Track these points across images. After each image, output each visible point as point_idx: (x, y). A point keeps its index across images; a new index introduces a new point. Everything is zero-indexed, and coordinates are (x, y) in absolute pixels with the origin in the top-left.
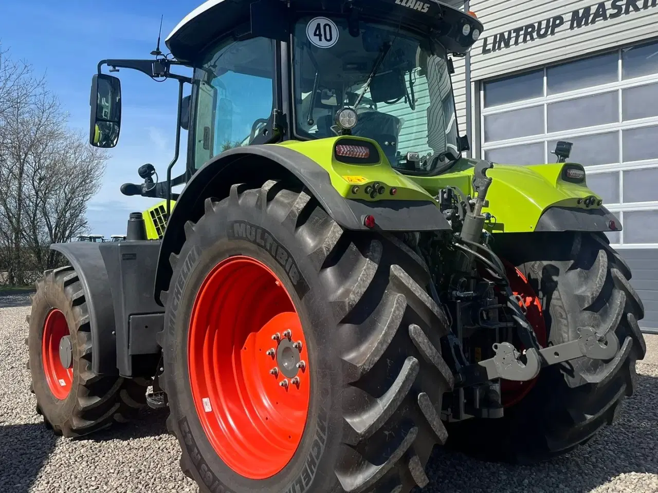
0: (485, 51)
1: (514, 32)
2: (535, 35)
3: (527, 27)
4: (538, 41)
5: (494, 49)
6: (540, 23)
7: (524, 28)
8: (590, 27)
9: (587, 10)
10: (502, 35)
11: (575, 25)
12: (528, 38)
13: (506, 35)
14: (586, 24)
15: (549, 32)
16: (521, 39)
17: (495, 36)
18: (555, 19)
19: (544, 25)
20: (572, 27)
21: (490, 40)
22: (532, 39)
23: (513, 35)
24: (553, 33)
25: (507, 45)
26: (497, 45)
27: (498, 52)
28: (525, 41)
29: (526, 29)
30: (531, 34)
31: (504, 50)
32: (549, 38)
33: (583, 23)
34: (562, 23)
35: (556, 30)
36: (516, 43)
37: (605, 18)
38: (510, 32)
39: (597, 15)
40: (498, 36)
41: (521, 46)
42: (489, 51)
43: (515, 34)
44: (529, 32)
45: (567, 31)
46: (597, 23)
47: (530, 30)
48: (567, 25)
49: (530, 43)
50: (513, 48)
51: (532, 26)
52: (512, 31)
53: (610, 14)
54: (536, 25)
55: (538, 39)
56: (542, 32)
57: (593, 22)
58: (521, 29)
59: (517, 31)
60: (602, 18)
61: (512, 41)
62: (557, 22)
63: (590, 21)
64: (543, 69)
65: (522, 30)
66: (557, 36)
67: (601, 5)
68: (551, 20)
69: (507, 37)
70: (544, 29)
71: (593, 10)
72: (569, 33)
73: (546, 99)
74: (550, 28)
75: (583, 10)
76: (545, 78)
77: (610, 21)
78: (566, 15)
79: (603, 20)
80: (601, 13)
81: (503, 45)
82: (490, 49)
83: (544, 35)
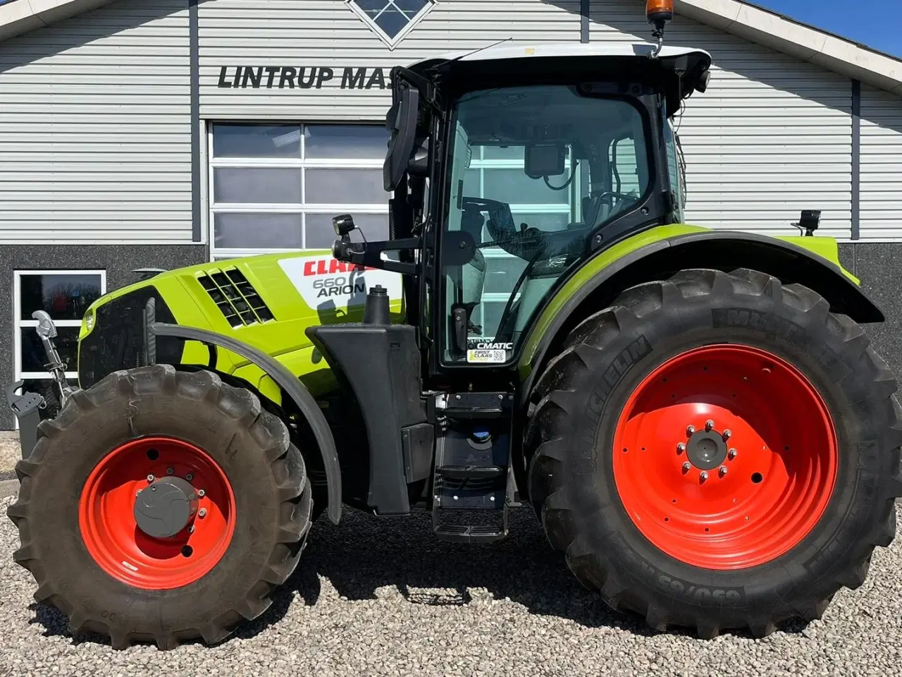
0: (222, 84)
1: (266, 71)
2: (296, 80)
3: (286, 69)
4: (297, 90)
5: (236, 85)
6: (303, 69)
7: (281, 69)
8: (364, 91)
9: (362, 71)
10: (249, 69)
11: (347, 84)
12: (287, 83)
13: (255, 71)
14: (361, 86)
15: (315, 83)
16: (276, 81)
17: (239, 69)
18: (323, 69)
19: (308, 72)
20: (343, 86)
21: (231, 72)
23: (265, 73)
24: (319, 86)
25: (256, 84)
26: (242, 79)
27: (240, 90)
28: (281, 85)
29: (284, 72)
30: (290, 79)
31: (250, 89)
32: (313, 90)
33: (357, 84)
34: (330, 76)
35: (324, 83)
36: (270, 85)
37: (382, 87)
38: (260, 69)
39: (372, 81)
40: (244, 69)
41: (275, 90)
42: (228, 85)
43: (268, 74)
44: (289, 75)
45: (336, 88)
46: (372, 89)
47: (288, 74)
48: (339, 81)
49: (287, 90)
50: (262, 90)
51: (292, 69)
52: (264, 69)
53: (388, 84)
54: (298, 70)
55: (298, 88)
56: (306, 80)
58: (277, 69)
59: (272, 70)
60: (379, 85)
61: (264, 81)
62: (324, 74)
63: (365, 84)
64: (299, 125)
65: (279, 71)
66: (323, 90)
67: (379, 70)
68: (318, 70)
69: (256, 74)
70: (309, 79)
71: (369, 73)
72: (339, 91)
73: (302, 162)
74: (316, 79)
75: (357, 69)
76: (302, 137)
77: (386, 91)
78: (336, 69)
79: (379, 89)
80: (377, 79)
81: (249, 82)
82: (231, 83)
83: (308, 86)
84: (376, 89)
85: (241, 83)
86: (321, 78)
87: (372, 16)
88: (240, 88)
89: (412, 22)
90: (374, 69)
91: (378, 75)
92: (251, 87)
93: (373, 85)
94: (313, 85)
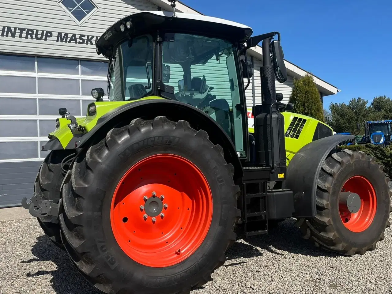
1: (18, 30)
2: (34, 36)
3: (28, 30)
5: (3, 35)
6: (37, 31)
7: (26, 30)
8: (67, 44)
9: (66, 35)
10: (9, 28)
11: (60, 40)
12: (29, 36)
13: (13, 29)
14: (66, 41)
15: (44, 38)
16: (24, 35)
17: (4, 27)
18: (47, 32)
19: (40, 33)
20: (57, 41)
22: (32, 38)
24: (46, 39)
25: (13, 36)
26: (5, 32)
28: (27, 37)
30: (31, 35)
32: (43, 41)
33: (64, 40)
34: (51, 36)
35: (48, 38)
36: (20, 37)
37: (76, 43)
38: (15, 29)
39: (71, 39)
40: (6, 28)
41: (23, 39)
43: (19, 31)
44: (30, 33)
45: (54, 41)
47: (30, 32)
48: (56, 38)
49: (29, 40)
50: (17, 39)
51: (32, 30)
52: (17, 29)
53: (79, 42)
54: (35, 31)
55: (35, 40)
56: (39, 36)
57: (70, 42)
58: (24, 29)
59: (22, 30)
60: (74, 42)
61: (17, 34)
62: (48, 34)
63: (68, 41)
64: (34, 57)
65: (25, 31)
66: (47, 42)
67: (74, 35)
68: (45, 32)
69: (13, 31)
70: (40, 36)
71: (70, 36)
72: (55, 43)
73: (36, 74)
74: (44, 36)
75: (64, 34)
76: (36, 62)
77: (78, 45)
78: (54, 33)
80: (74, 39)
81: (10, 34)
83: (41, 39)
84: (73, 44)
85: (5, 34)
86: (47, 36)
87: (70, 10)
88: (5, 37)
89: (88, 16)
90: (72, 34)
91: (74, 37)
92: (11, 37)
93: (72, 41)
94: (43, 39)
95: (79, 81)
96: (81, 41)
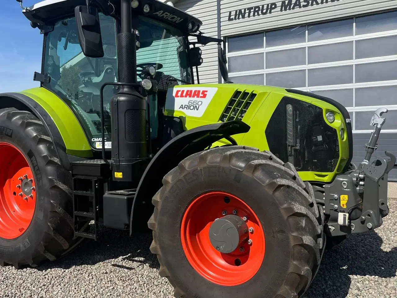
0: (230, 19)
3: (256, 7)
4: (261, 16)
5: (235, 19)
6: (263, 6)
7: (254, 8)
8: (292, 11)
10: (240, 11)
11: (283, 9)
13: (243, 11)
14: (290, 9)
17: (236, 11)
18: (272, 4)
19: (265, 7)
20: (281, 10)
21: (233, 13)
22: (258, 15)
23: (247, 11)
24: (270, 12)
25: (243, 17)
26: (237, 16)
27: (237, 21)
28: (254, 15)
29: (255, 9)
30: (258, 12)
31: (241, 20)
33: (288, 8)
34: (276, 7)
35: (273, 11)
36: (249, 16)
37: (300, 7)
41: (252, 18)
42: (232, 19)
43: (248, 11)
44: (257, 10)
46: (295, 9)
47: (257, 9)
49: (257, 17)
50: (247, 19)
51: (258, 7)
52: (247, 9)
53: (303, 5)
54: (261, 7)
56: (264, 11)
57: (293, 8)
58: (252, 8)
59: (250, 9)
60: (298, 7)
61: (247, 15)
64: (263, 32)
66: (273, 14)
72: (280, 13)
73: (265, 50)
76: (265, 38)
77: (303, 9)
78: (278, 3)
79: (299, 8)
80: (298, 4)
81: (241, 17)
82: (233, 18)
83: (266, 13)
84: (297, 9)
85: (237, 18)
86: (272, 9)
93: (295, 7)
95: (306, 49)
96: (306, 4)
